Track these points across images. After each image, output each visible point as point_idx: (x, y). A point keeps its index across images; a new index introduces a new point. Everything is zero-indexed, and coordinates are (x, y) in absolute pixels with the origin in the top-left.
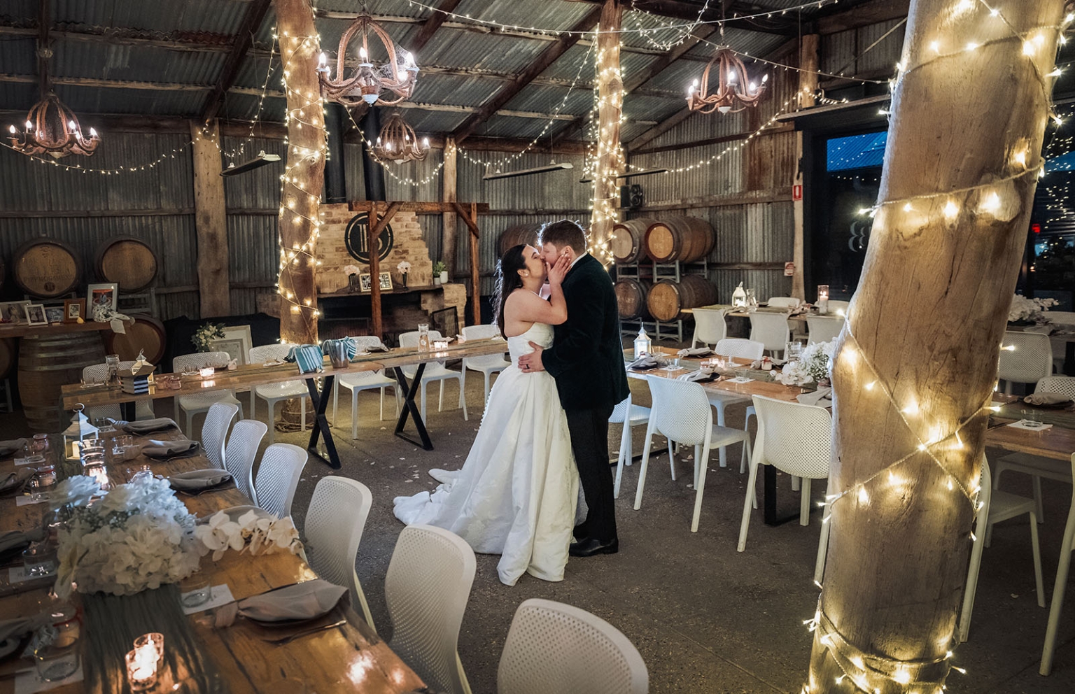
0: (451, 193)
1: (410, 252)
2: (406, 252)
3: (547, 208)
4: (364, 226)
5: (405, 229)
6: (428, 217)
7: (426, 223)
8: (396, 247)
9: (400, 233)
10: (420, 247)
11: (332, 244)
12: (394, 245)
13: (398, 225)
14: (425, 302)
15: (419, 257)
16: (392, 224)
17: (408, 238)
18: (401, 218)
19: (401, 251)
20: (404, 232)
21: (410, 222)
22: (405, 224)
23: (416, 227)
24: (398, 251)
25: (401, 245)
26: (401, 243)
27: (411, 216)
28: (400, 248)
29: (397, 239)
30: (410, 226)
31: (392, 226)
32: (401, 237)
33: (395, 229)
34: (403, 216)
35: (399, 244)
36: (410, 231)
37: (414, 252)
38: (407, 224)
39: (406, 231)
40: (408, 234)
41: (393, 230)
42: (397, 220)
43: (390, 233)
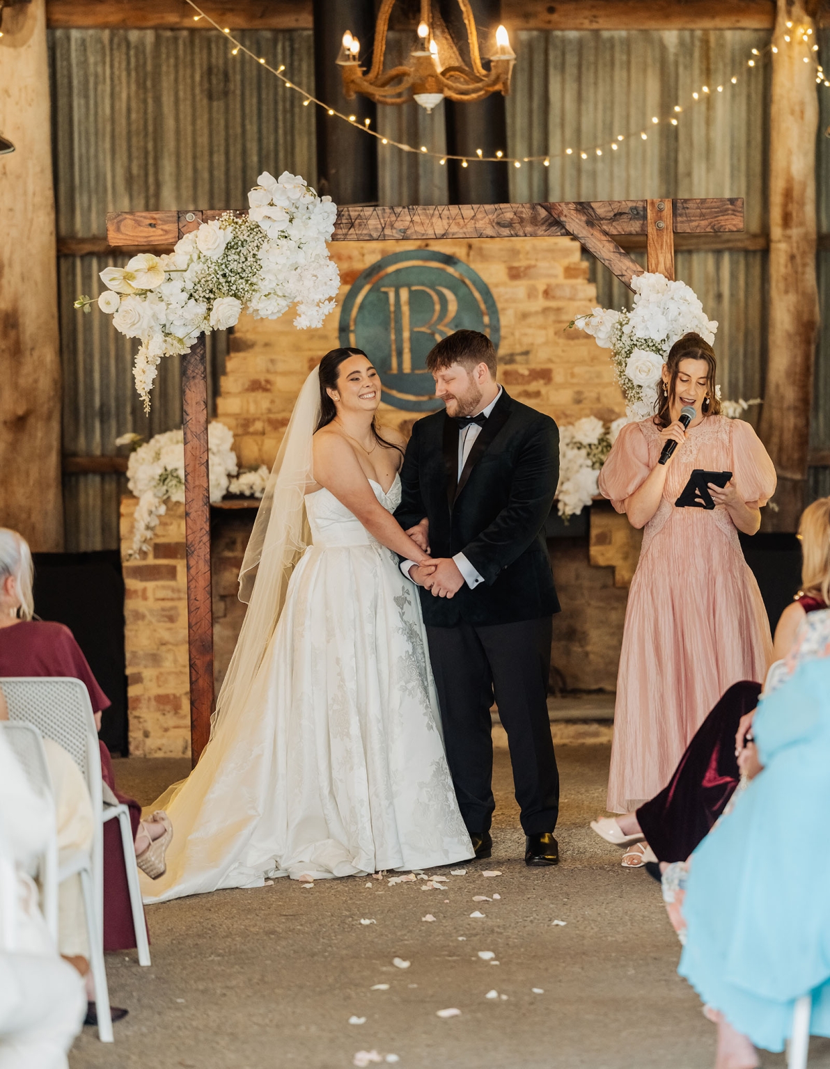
0: (790, 180)
1: (558, 377)
2: (545, 375)
4: (404, 294)
5: (541, 303)
6: (726, 258)
7: (718, 281)
8: (510, 359)
9: (525, 316)
11: (297, 348)
12: (503, 351)
13: (520, 289)
14: (604, 539)
16: (497, 285)
17: (551, 332)
18: (528, 267)
19: (526, 373)
20: (536, 313)
21: (561, 280)
22: (541, 287)
23: (581, 295)
24: (516, 372)
25: (526, 353)
26: (524, 349)
27: (566, 262)
28: (521, 364)
29: (513, 334)
30: (558, 293)
31: (495, 292)
32: (530, 326)
33: (506, 301)
34: (537, 260)
35: (518, 349)
36: (559, 310)
37: (573, 375)
38: (549, 286)
39: (545, 310)
40: (552, 317)
41: (500, 306)
42: (515, 274)
43: (488, 314)
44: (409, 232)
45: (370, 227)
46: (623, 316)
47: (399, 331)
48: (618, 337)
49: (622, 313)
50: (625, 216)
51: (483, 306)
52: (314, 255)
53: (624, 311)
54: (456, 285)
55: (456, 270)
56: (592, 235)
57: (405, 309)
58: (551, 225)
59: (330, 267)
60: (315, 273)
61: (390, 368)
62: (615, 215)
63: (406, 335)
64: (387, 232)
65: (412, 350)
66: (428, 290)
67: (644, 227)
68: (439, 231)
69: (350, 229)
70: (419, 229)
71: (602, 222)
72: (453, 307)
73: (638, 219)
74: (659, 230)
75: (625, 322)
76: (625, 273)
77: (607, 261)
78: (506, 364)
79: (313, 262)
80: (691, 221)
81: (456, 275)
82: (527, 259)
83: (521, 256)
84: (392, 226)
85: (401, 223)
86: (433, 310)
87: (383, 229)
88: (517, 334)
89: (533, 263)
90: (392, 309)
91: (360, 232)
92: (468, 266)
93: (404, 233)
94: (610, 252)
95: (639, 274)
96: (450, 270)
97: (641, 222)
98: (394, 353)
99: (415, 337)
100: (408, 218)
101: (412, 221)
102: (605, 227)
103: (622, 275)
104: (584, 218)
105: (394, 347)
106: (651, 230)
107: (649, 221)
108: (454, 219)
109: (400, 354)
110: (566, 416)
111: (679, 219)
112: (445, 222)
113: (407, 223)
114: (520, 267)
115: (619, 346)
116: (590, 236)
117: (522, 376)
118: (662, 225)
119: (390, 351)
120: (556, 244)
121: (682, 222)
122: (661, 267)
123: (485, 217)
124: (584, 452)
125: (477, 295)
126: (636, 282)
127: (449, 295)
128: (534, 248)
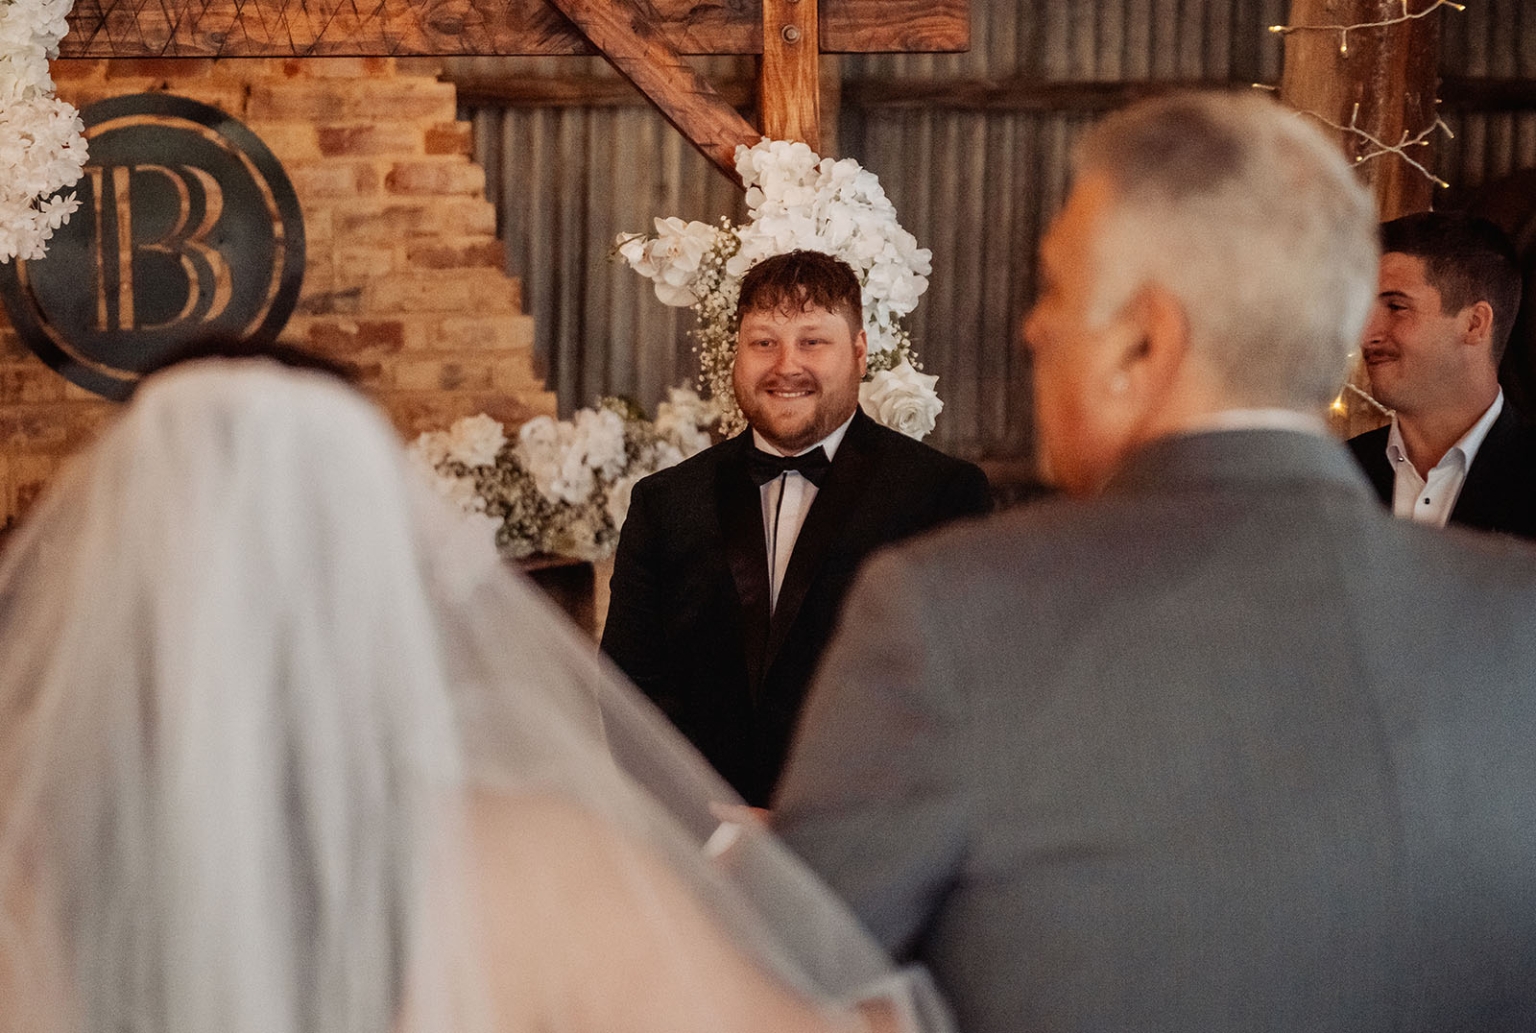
1: (414, 339)
2: (389, 335)
3: (1479, 70)
4: (121, 180)
5: (382, 199)
8: (324, 304)
9: (352, 222)
10: (480, 306)
12: (308, 289)
13: (342, 171)
15: (474, 370)
16: (298, 165)
17: (401, 253)
18: (360, 131)
19: (354, 330)
20: (374, 217)
21: (419, 154)
22: (383, 168)
23: (457, 185)
24: (335, 329)
25: (354, 293)
26: (351, 284)
27: (428, 122)
28: (343, 313)
29: (329, 257)
30: (414, 181)
31: (295, 176)
32: (360, 243)
33: (318, 194)
34: (374, 117)
35: (339, 286)
36: (415, 212)
37: (441, 336)
38: (396, 166)
39: (390, 213)
40: (402, 227)
41: (304, 204)
42: (333, 144)
43: (281, 219)
44: (233, 40)
45: (144, 27)
46: (725, 236)
47: (111, 249)
48: (712, 283)
49: (721, 229)
50: (715, 13)
51: (272, 205)
52: (21, 89)
53: (726, 226)
54: (223, 165)
55: (221, 134)
56: (646, 53)
57: (124, 208)
58: (551, 30)
59: (63, 116)
60: (27, 129)
61: (95, 321)
62: (694, 11)
63: (125, 256)
64: (184, 39)
65: (135, 286)
66: (167, 172)
67: (756, 37)
68: (302, 40)
69: (96, 31)
70: (253, 33)
71: (664, 25)
72: (215, 205)
73: (743, 20)
74: (789, 44)
75: (731, 249)
76: (716, 140)
77: (679, 114)
78: (315, 313)
79: (19, 103)
80: (859, 27)
81: (221, 143)
82: (357, 116)
83: (345, 109)
84: (194, 27)
85: (213, 19)
86: (178, 211)
87: (174, 32)
88: (336, 257)
89: (367, 122)
90: (98, 207)
91: (120, 39)
92: (243, 127)
93: (222, 41)
94: (684, 91)
95: (752, 143)
96: (211, 134)
97: (750, 27)
98: (102, 292)
99: (140, 261)
100: (231, 9)
101: (239, 16)
102: (671, 37)
103: (712, 145)
104: (627, 16)
105: (101, 281)
106: (771, 46)
107: (767, 25)
108: (336, 13)
109: (113, 294)
110: (428, 411)
111: (832, 22)
112: (315, 19)
113: (229, 21)
114: (343, 130)
115: (716, 303)
116: (641, 56)
117: (346, 335)
118: (795, 34)
119: (95, 288)
120: (411, 87)
121: (838, 28)
122: (793, 126)
123: (404, 10)
124: (469, 482)
125: (261, 182)
126: (746, 160)
127: (208, 182)
128: (369, 95)
